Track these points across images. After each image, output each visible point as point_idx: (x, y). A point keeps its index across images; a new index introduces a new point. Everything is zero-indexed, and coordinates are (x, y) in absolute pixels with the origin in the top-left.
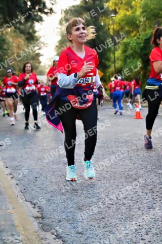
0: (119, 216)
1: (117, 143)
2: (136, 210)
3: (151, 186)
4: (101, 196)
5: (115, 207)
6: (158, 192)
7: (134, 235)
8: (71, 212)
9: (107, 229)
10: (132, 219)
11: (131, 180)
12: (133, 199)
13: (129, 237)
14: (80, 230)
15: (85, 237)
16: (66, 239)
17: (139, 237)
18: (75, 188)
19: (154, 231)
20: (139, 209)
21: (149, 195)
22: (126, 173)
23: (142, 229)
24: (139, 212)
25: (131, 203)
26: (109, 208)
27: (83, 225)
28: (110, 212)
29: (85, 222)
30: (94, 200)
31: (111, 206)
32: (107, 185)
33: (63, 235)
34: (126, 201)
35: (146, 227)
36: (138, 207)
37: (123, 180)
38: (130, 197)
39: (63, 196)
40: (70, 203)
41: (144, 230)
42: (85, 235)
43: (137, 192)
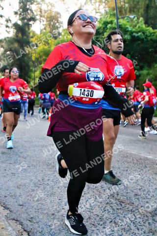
0: (46, 193)
1: (38, 139)
2: (57, 188)
5: (42, 186)
7: (58, 206)
8: (12, 190)
9: (39, 202)
10: (55, 195)
11: (50, 167)
12: (54, 180)
13: (55, 207)
14: (21, 203)
15: (25, 208)
16: (12, 210)
17: (61, 207)
18: (13, 172)
20: (58, 188)
22: (47, 162)
23: (62, 202)
24: (59, 190)
25: (53, 183)
26: (39, 187)
27: (22, 199)
29: (23, 197)
30: (28, 181)
31: (40, 186)
32: (35, 170)
33: (9, 207)
34: (49, 182)
37: (45, 167)
38: (51, 179)
39: (5, 178)
40: (11, 183)
41: (63, 203)
42: (25, 206)
43: (55, 176)
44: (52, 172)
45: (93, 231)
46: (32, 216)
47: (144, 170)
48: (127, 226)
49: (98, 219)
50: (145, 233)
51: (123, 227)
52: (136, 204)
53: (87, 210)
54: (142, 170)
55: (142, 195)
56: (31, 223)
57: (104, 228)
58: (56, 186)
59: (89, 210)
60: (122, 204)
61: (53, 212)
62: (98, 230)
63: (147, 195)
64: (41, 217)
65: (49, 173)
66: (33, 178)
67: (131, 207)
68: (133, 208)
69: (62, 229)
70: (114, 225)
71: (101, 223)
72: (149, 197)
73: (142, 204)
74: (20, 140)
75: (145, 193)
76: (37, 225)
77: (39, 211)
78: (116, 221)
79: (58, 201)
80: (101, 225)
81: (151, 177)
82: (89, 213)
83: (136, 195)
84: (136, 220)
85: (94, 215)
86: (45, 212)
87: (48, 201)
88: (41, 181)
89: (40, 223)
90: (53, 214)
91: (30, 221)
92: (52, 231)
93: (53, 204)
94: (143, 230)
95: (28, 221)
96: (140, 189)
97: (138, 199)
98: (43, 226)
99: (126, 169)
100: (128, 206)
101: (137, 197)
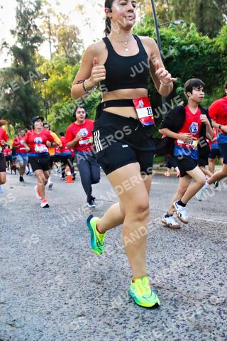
3: (78, 250)
4: (26, 263)
5: (40, 273)
6: (84, 255)
7: (58, 300)
9: (31, 297)
10: (56, 284)
11: (58, 245)
12: (60, 264)
13: (53, 303)
14: (3, 300)
15: (8, 307)
17: (63, 302)
19: (77, 294)
21: (76, 259)
22: (54, 238)
23: (66, 294)
24: (65, 277)
25: (57, 268)
26: (34, 275)
27: (6, 294)
28: (35, 279)
29: (8, 291)
30: (19, 268)
31: (36, 273)
32: (34, 251)
34: (51, 267)
35: (70, 291)
36: (63, 272)
37: (50, 246)
38: (56, 263)
41: (68, 295)
42: (8, 304)
43: (63, 257)
44: (59, 253)
45: (107, 333)
46: (15, 318)
47: (199, 239)
48: (160, 322)
49: (117, 315)
50: (187, 330)
51: (154, 324)
52: (180, 289)
53: (102, 302)
54: (196, 239)
55: (191, 275)
56: (11, 328)
57: (125, 327)
58: (61, 271)
59: (105, 303)
60: (159, 290)
61: (50, 310)
62: (114, 331)
63: (199, 275)
64: (28, 318)
65: (54, 253)
66: (29, 263)
67: (173, 293)
68: (174, 295)
69: (59, 333)
70: (141, 322)
71: (122, 320)
72: (202, 277)
73: (189, 288)
74: (20, 211)
75: (196, 272)
76: (20, 331)
77: (28, 310)
78: (145, 316)
79: (60, 292)
80: (121, 324)
81: (207, 249)
82: (104, 307)
83: (182, 275)
84: (176, 313)
85: (112, 310)
86: (37, 310)
87: (46, 294)
88: (41, 266)
89: (26, 328)
90: (49, 313)
91: (10, 325)
92: (42, 338)
93: (51, 297)
94: (185, 327)
95: (8, 326)
96: (189, 267)
97: (184, 281)
98: (30, 332)
99: (172, 239)
100: (167, 292)
101: (183, 278)
